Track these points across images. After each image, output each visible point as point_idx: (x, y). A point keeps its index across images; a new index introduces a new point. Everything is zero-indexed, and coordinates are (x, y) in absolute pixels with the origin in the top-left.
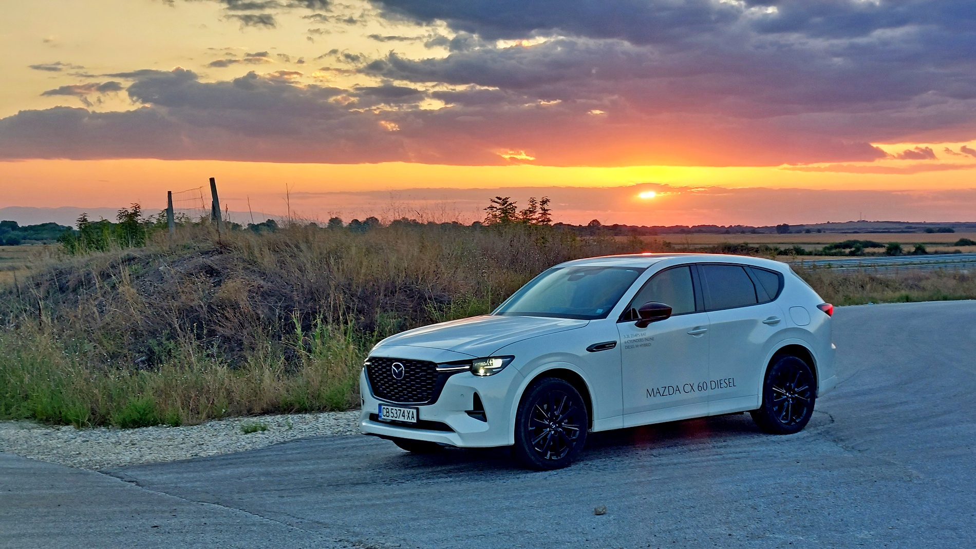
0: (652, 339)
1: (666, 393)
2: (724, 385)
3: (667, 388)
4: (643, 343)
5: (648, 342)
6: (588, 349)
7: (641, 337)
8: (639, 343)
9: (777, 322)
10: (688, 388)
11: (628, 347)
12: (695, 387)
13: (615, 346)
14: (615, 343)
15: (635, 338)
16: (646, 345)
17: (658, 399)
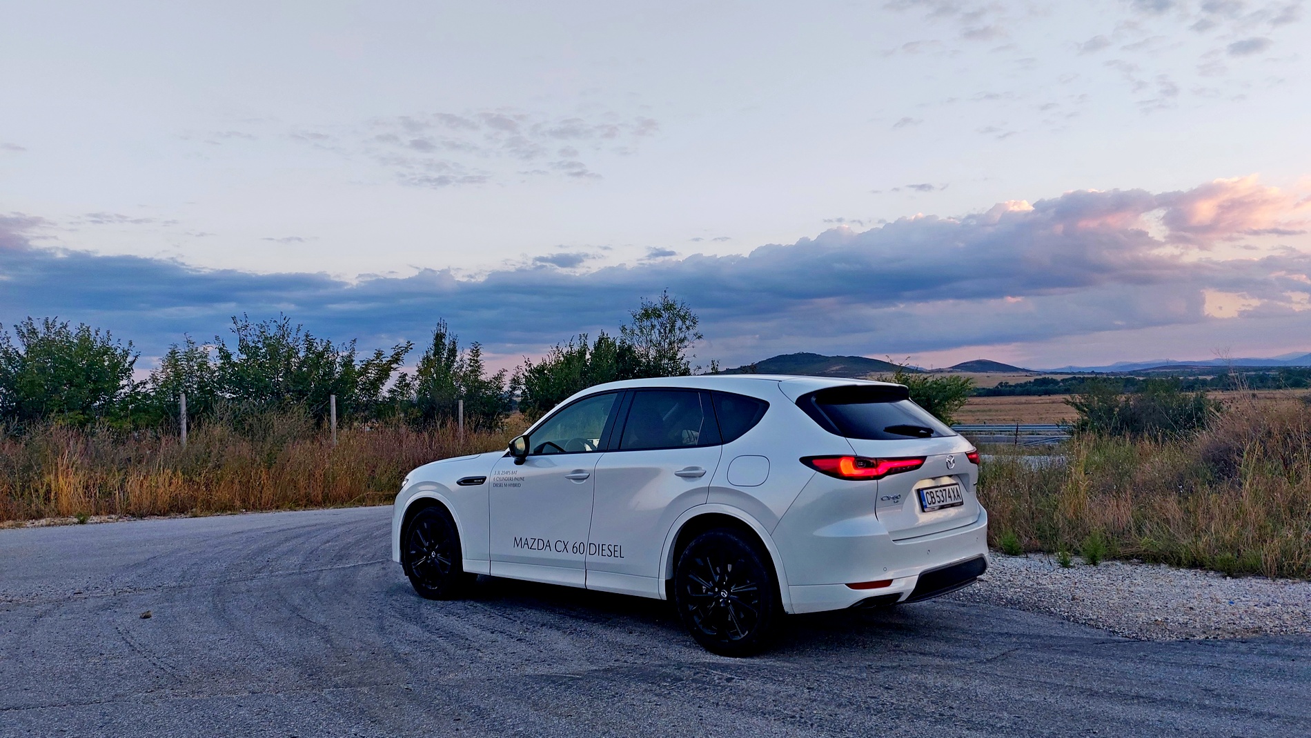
0: (522, 479)
1: (535, 546)
2: (606, 552)
3: (537, 540)
4: (512, 482)
5: (516, 482)
6: (459, 483)
7: (511, 476)
8: (508, 482)
9: (701, 476)
10: (560, 546)
11: (496, 485)
12: (569, 547)
13: (483, 483)
14: (484, 479)
15: (505, 476)
16: (515, 485)
17: (525, 552)
